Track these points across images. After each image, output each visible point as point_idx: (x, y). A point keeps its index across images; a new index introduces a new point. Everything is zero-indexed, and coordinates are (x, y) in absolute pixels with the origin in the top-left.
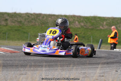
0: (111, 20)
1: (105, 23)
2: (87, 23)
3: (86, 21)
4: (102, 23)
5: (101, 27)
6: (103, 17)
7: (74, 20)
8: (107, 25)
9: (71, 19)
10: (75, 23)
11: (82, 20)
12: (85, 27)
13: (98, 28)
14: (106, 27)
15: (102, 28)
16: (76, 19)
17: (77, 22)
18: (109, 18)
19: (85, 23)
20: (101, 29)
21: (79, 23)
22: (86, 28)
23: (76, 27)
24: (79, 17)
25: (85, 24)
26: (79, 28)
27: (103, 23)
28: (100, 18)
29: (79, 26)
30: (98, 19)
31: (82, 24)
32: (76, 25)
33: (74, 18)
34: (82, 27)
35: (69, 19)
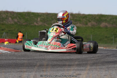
0: (45, 16)
1: (39, 19)
2: (20, 19)
3: (19, 17)
4: (36, 19)
5: (35, 23)
6: (37, 13)
7: (7, 16)
8: (41, 21)
9: (4, 15)
10: (8, 19)
11: (15, 16)
12: (19, 23)
13: (32, 25)
14: (40, 23)
15: (37, 24)
16: (9, 15)
17: (10, 18)
18: (43, 14)
19: (19, 19)
20: (35, 25)
21: (12, 19)
22: (20, 25)
23: (9, 23)
24: (12, 13)
25: (19, 21)
26: (13, 25)
27: (38, 19)
28: (34, 14)
29: (12, 23)
30: (32, 15)
31: (16, 20)
32: (10, 22)
33: (7, 14)
34: (16, 23)
35: (2, 15)
